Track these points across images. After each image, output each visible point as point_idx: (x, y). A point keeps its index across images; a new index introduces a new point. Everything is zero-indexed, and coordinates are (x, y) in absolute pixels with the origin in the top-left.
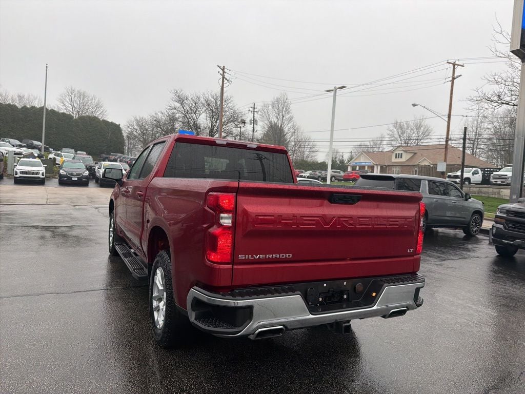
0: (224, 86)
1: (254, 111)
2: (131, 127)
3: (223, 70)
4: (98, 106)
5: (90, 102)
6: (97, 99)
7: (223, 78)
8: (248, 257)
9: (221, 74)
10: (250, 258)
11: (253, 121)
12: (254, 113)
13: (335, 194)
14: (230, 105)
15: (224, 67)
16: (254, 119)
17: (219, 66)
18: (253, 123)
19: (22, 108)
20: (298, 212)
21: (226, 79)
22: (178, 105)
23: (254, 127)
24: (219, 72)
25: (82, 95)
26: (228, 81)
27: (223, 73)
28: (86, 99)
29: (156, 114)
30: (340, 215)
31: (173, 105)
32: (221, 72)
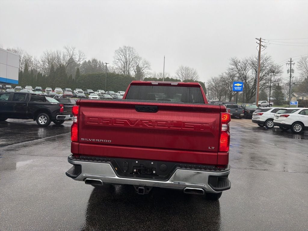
0: (261, 51)
1: (291, 64)
2: (209, 83)
3: (260, 40)
4: (194, 73)
5: (191, 72)
6: (194, 70)
7: (260, 45)
8: (86, 139)
9: (258, 43)
10: (87, 140)
11: (290, 70)
12: (291, 65)
13: (136, 106)
14: (269, 62)
15: (261, 38)
16: (291, 69)
17: (256, 39)
18: (290, 72)
19: (159, 79)
20: (113, 116)
21: (262, 46)
22: (233, 67)
23: (291, 75)
24: (257, 42)
25: (187, 69)
26: (264, 46)
27: (260, 42)
28: (189, 71)
29: (222, 74)
30: (141, 119)
31: (230, 68)
32: (259, 42)
